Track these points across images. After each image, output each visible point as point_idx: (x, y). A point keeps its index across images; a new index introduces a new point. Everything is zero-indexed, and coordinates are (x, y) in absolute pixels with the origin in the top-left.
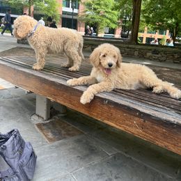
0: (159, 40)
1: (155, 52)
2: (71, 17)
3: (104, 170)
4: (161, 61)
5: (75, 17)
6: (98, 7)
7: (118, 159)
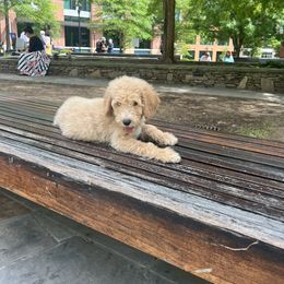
0: (219, 53)
1: (198, 73)
2: (76, 24)
3: (38, 267)
4: (207, 87)
5: (83, 25)
6: (120, 6)
7: (71, 246)
